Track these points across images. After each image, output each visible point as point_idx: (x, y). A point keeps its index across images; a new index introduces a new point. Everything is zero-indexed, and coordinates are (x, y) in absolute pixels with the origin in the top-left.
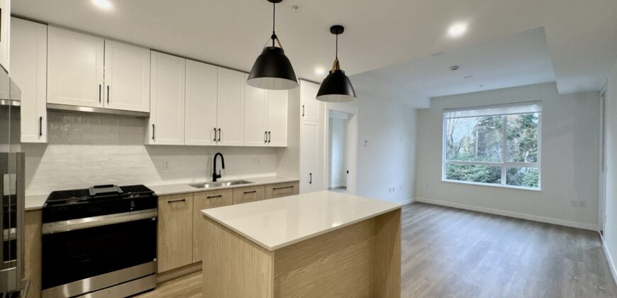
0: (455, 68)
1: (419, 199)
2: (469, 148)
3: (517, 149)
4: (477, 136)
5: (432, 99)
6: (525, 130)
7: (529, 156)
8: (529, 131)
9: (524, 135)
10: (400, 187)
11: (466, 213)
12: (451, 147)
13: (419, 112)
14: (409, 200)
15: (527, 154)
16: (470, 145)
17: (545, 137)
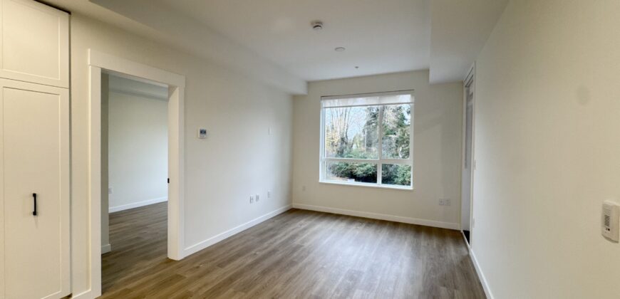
0: (317, 25)
1: (295, 205)
2: (360, 144)
3: (394, 145)
4: (366, 133)
5: (310, 84)
6: (399, 130)
7: (402, 151)
8: (402, 130)
9: (399, 134)
10: (269, 194)
11: (342, 220)
12: (346, 143)
13: (295, 98)
14: (285, 207)
15: (401, 149)
16: (360, 142)
17: (417, 131)
